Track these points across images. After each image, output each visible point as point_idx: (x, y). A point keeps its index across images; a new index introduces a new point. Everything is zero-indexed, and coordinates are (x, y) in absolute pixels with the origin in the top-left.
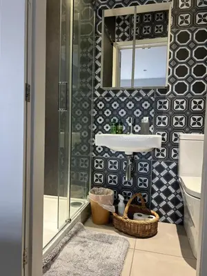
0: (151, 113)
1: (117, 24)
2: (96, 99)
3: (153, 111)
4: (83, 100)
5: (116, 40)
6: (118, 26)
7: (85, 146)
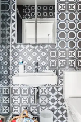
0: (47, 59)
1: (23, 10)
2: (13, 50)
3: (48, 57)
4: (4, 51)
5: (23, 18)
6: (24, 11)
7: (6, 80)
